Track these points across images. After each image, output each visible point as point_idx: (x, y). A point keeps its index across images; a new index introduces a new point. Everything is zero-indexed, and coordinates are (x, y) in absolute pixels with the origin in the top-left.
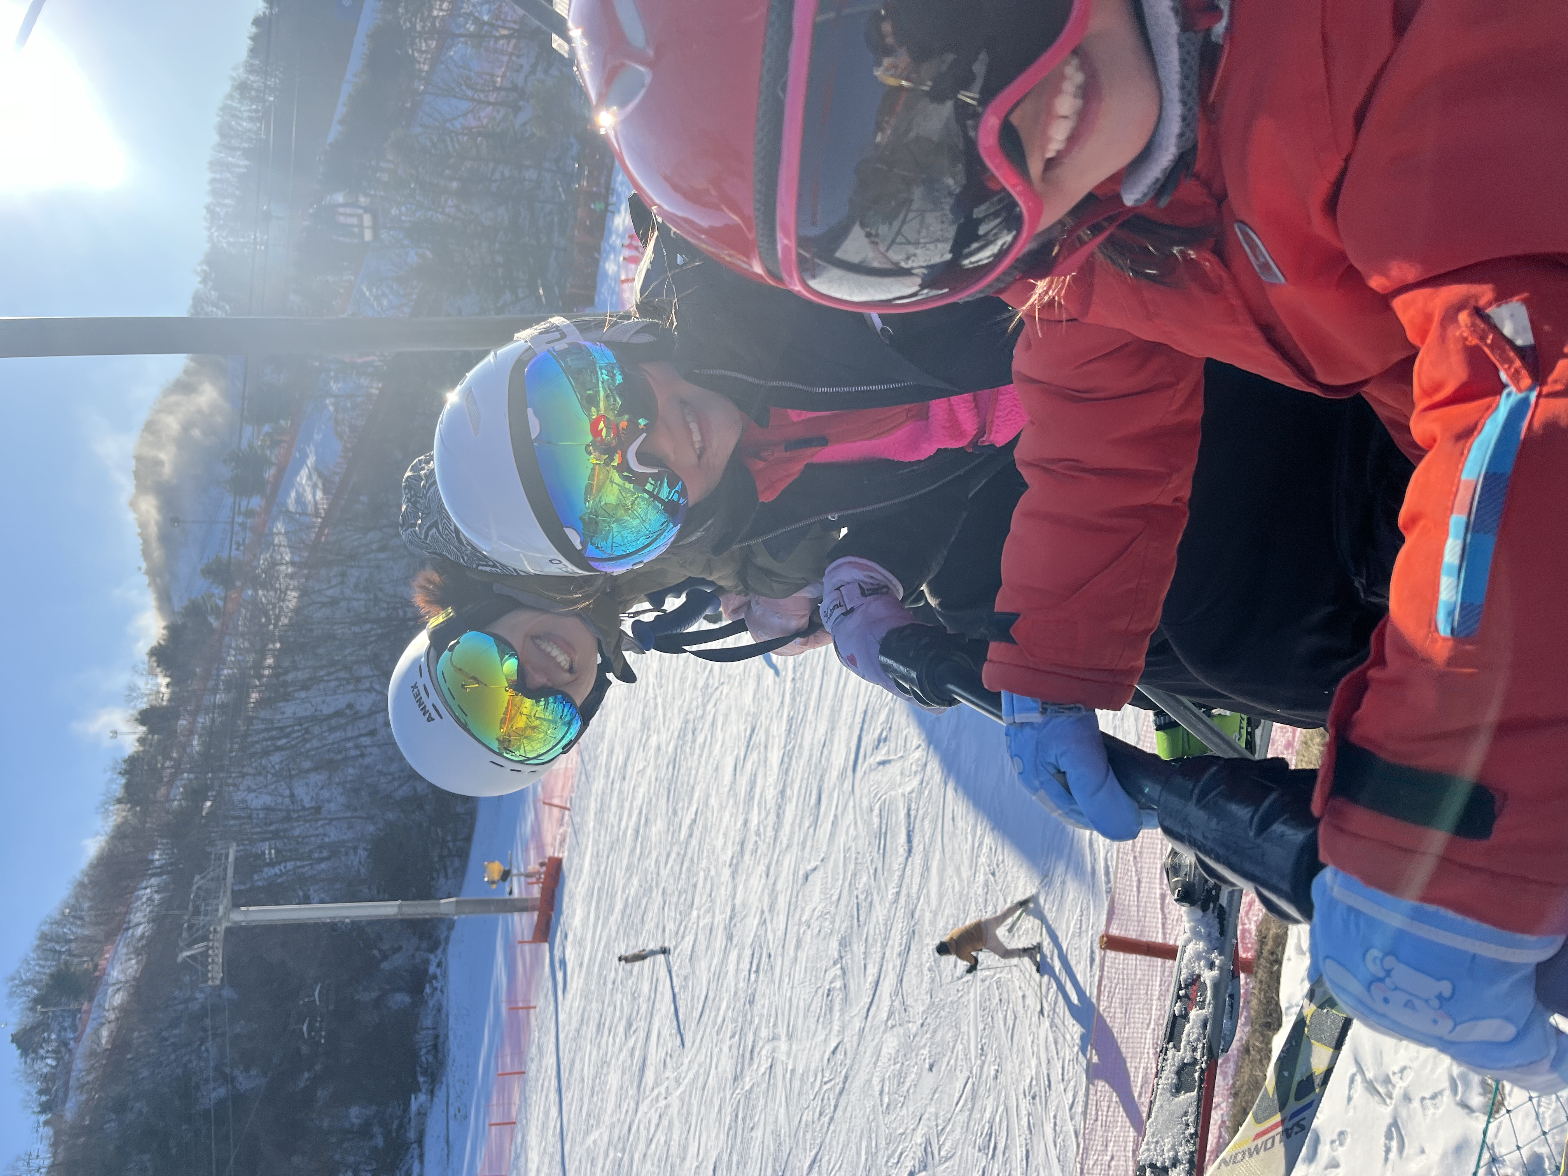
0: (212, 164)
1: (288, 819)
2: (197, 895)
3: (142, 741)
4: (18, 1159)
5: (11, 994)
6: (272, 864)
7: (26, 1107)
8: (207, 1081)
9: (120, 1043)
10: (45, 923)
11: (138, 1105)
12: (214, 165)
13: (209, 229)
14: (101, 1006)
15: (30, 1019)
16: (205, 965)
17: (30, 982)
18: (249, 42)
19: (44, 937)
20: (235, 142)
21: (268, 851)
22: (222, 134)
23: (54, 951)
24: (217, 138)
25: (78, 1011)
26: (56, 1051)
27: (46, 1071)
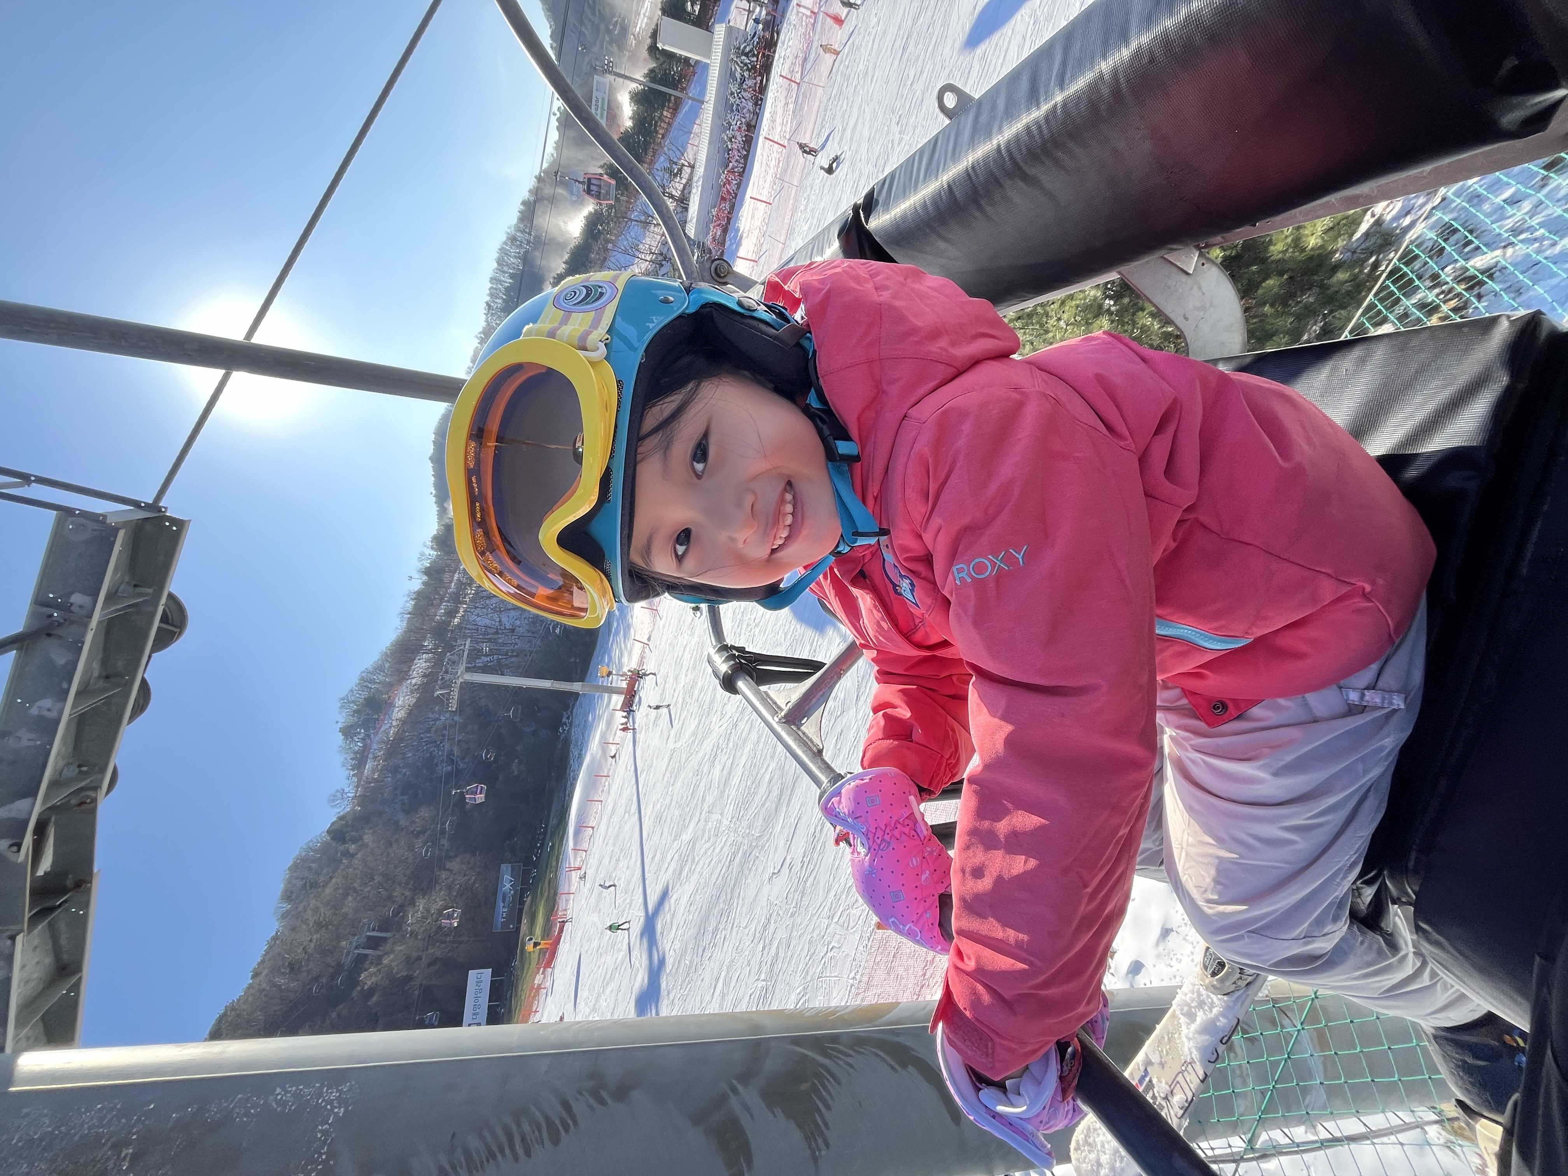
0: (492, 279)
1: (497, 633)
2: (448, 663)
3: (424, 583)
4: (337, 791)
5: (342, 707)
6: (486, 655)
7: (343, 766)
8: (442, 761)
9: (399, 738)
10: (364, 671)
11: (404, 770)
12: (492, 280)
13: (486, 314)
14: (390, 718)
15: (352, 720)
16: (448, 699)
17: (353, 702)
19: (362, 679)
20: (505, 269)
21: (486, 648)
22: (499, 264)
23: (367, 687)
24: (496, 265)
25: (378, 719)
26: (363, 739)
27: (356, 748)
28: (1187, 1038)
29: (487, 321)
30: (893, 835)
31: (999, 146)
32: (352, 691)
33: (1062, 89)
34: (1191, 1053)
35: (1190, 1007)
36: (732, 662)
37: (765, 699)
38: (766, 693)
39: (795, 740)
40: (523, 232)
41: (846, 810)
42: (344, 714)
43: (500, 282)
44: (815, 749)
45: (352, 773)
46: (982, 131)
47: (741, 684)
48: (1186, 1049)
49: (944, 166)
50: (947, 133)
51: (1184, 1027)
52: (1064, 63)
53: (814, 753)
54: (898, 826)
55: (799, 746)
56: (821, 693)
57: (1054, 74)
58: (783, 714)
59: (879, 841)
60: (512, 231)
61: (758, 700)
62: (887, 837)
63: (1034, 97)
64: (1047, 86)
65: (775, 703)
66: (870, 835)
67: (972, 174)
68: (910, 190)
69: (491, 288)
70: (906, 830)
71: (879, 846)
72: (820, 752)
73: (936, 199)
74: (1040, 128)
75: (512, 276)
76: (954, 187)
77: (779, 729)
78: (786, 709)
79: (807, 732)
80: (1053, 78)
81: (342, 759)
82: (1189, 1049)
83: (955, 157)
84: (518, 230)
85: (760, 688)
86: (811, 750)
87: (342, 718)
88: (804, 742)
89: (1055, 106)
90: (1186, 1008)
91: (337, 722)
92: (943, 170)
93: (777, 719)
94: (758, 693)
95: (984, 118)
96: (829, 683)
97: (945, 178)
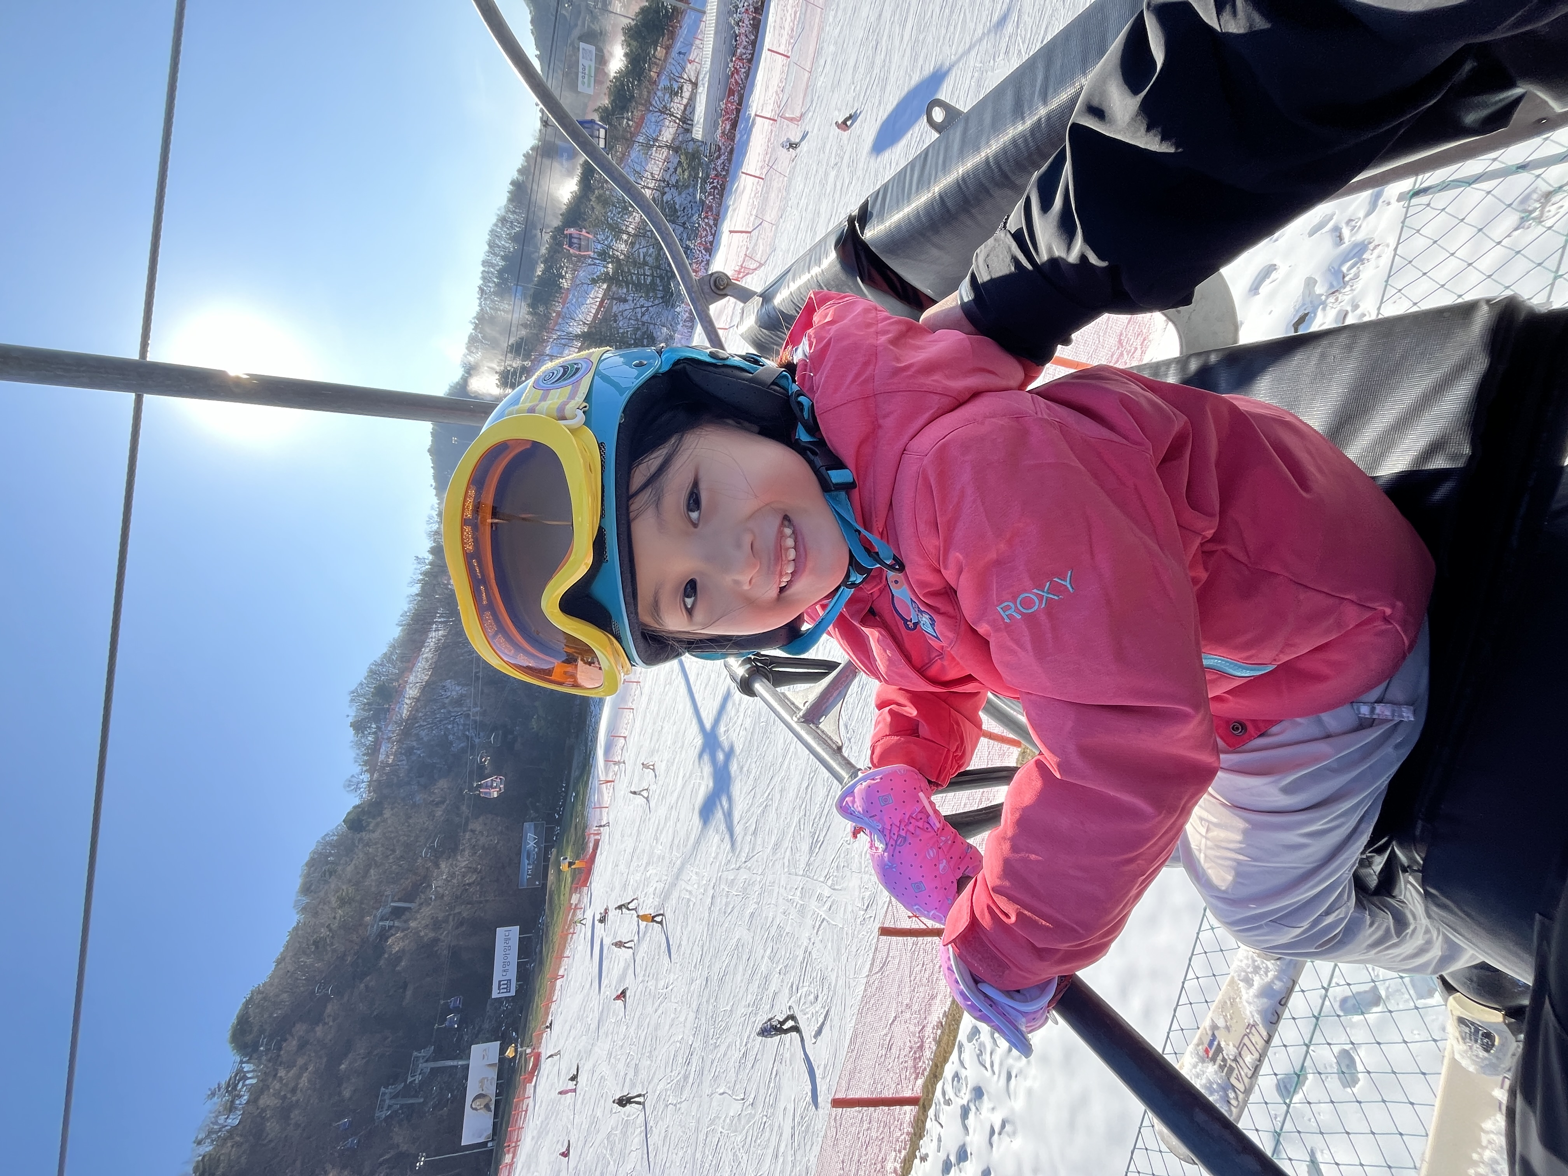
0: (483, 262)
5: (352, 700)
7: (356, 761)
10: (373, 664)
11: (419, 752)
12: (485, 263)
13: (480, 299)
15: (361, 715)
17: (363, 695)
18: (508, 194)
19: (371, 671)
20: (497, 250)
22: (490, 246)
23: (376, 679)
24: (487, 247)
25: (388, 710)
26: (375, 733)
27: (368, 743)
28: (1247, 1002)
29: (480, 305)
30: (908, 830)
31: (987, 158)
32: (361, 684)
33: (1045, 102)
34: (1253, 1016)
35: (1247, 973)
36: (748, 666)
37: (783, 700)
38: (783, 694)
39: (814, 738)
40: (514, 212)
41: (860, 809)
42: (354, 708)
43: (492, 265)
44: (834, 746)
45: (365, 768)
46: (970, 144)
47: (758, 686)
48: (1248, 1013)
49: (935, 178)
50: (936, 147)
51: (1243, 991)
52: (1046, 78)
53: (834, 750)
54: (912, 821)
55: (819, 744)
56: (837, 692)
57: (1038, 89)
58: (801, 714)
59: (895, 837)
60: (502, 212)
61: (776, 701)
62: (903, 833)
63: (1019, 112)
64: (1031, 101)
65: (793, 704)
66: (887, 832)
67: (963, 186)
68: (903, 200)
69: (484, 271)
70: (920, 824)
71: (896, 842)
72: (840, 749)
73: (929, 208)
74: (1026, 140)
75: (504, 258)
76: (946, 199)
77: (797, 728)
78: (804, 709)
79: (825, 730)
80: (1037, 93)
81: (354, 755)
82: (1251, 1012)
83: (946, 168)
84: (508, 211)
85: (778, 689)
86: (831, 747)
87: (350, 712)
88: (824, 739)
89: (1040, 120)
90: (1243, 974)
91: (348, 716)
92: (935, 182)
93: (795, 719)
94: (775, 695)
95: (972, 131)
96: (845, 681)
97: (936, 189)
